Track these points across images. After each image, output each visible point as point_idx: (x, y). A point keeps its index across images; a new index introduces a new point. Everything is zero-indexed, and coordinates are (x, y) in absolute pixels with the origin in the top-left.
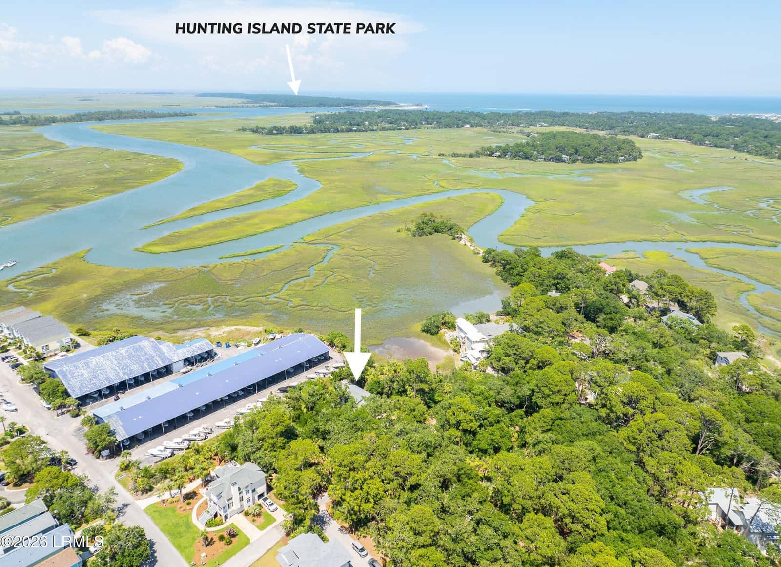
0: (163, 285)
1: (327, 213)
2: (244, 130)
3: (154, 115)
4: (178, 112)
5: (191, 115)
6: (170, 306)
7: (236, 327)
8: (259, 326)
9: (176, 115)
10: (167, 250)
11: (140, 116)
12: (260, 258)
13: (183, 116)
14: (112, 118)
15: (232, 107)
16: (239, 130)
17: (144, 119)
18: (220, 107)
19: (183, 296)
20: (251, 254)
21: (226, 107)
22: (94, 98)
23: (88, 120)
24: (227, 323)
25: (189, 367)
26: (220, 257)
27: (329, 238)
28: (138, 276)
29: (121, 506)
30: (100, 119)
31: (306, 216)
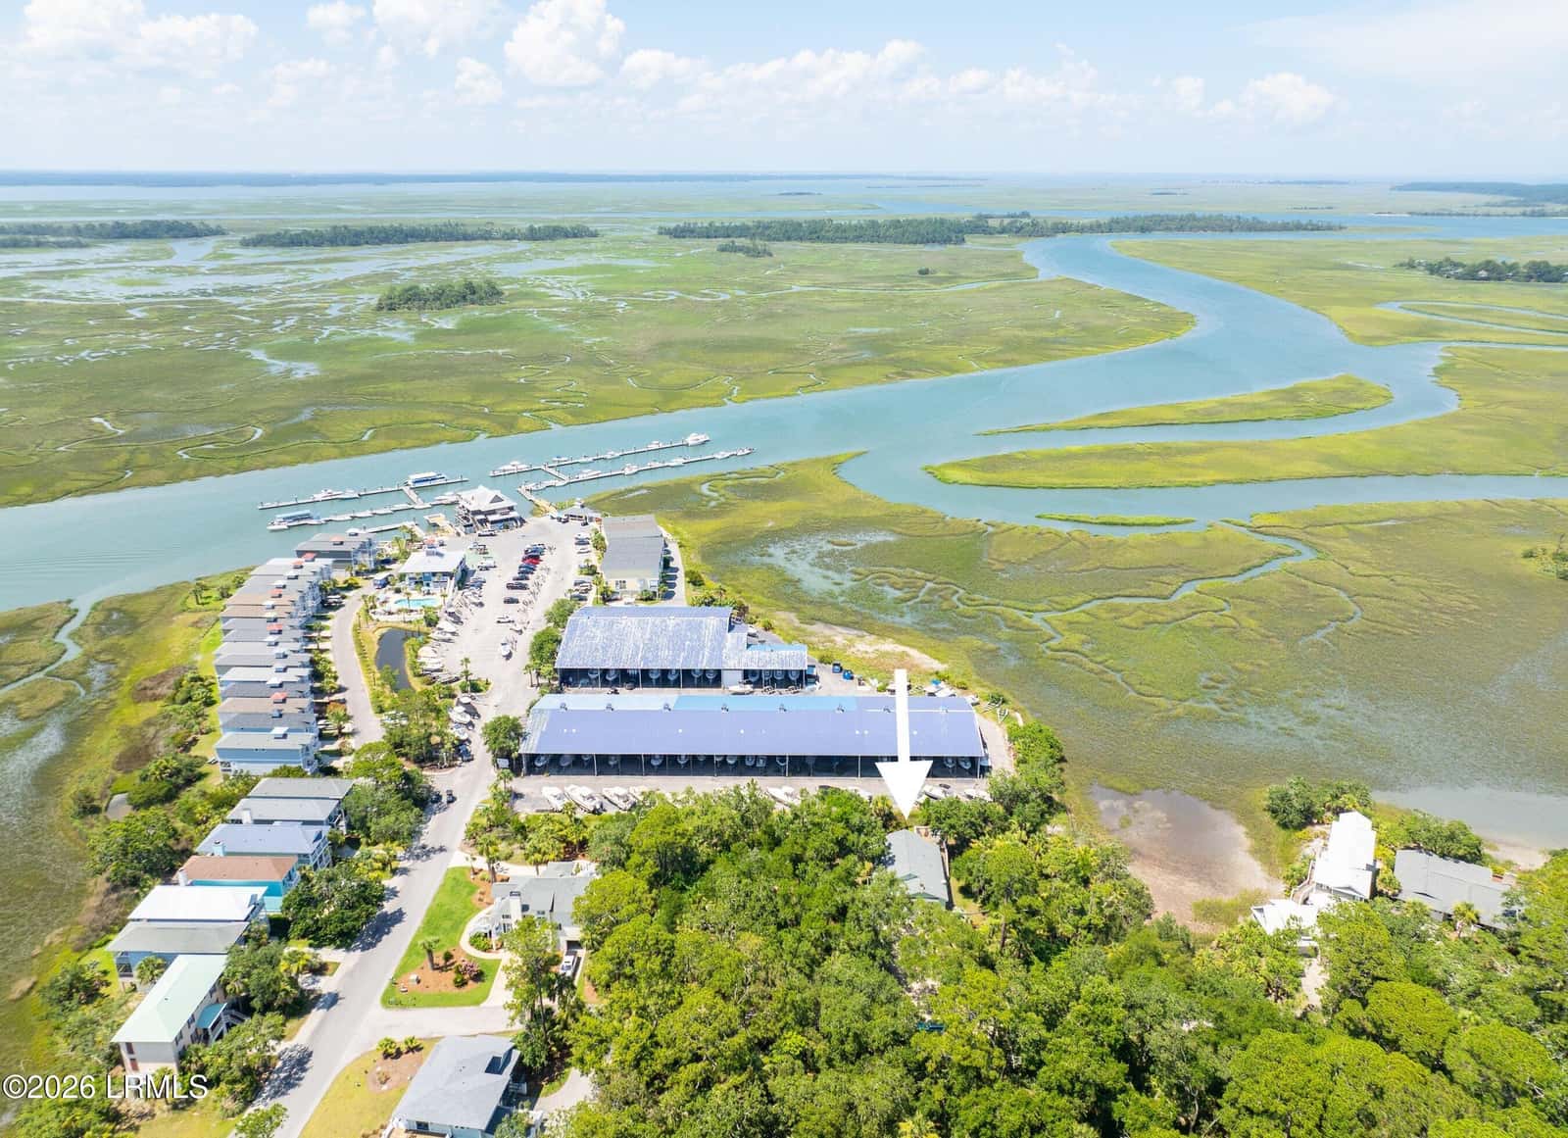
0: (891, 539)
1: (1386, 474)
2: (1411, 266)
3: (1254, 226)
4: (1304, 222)
5: (1330, 228)
6: (857, 577)
7: (907, 649)
8: (943, 663)
9: (1299, 227)
10: (969, 480)
11: (1221, 227)
12: (1115, 535)
13: (1312, 230)
14: (1168, 229)
15: (1450, 215)
16: (1401, 265)
17: (1227, 233)
18: (1418, 214)
19: (897, 567)
20: (1104, 524)
21: (1433, 214)
22: (1178, 191)
23: (1122, 230)
24: (903, 637)
25: (749, 687)
26: (1038, 514)
27: (1316, 530)
28: (873, 513)
29: (437, 847)
30: (1143, 230)
31: (1325, 469)
